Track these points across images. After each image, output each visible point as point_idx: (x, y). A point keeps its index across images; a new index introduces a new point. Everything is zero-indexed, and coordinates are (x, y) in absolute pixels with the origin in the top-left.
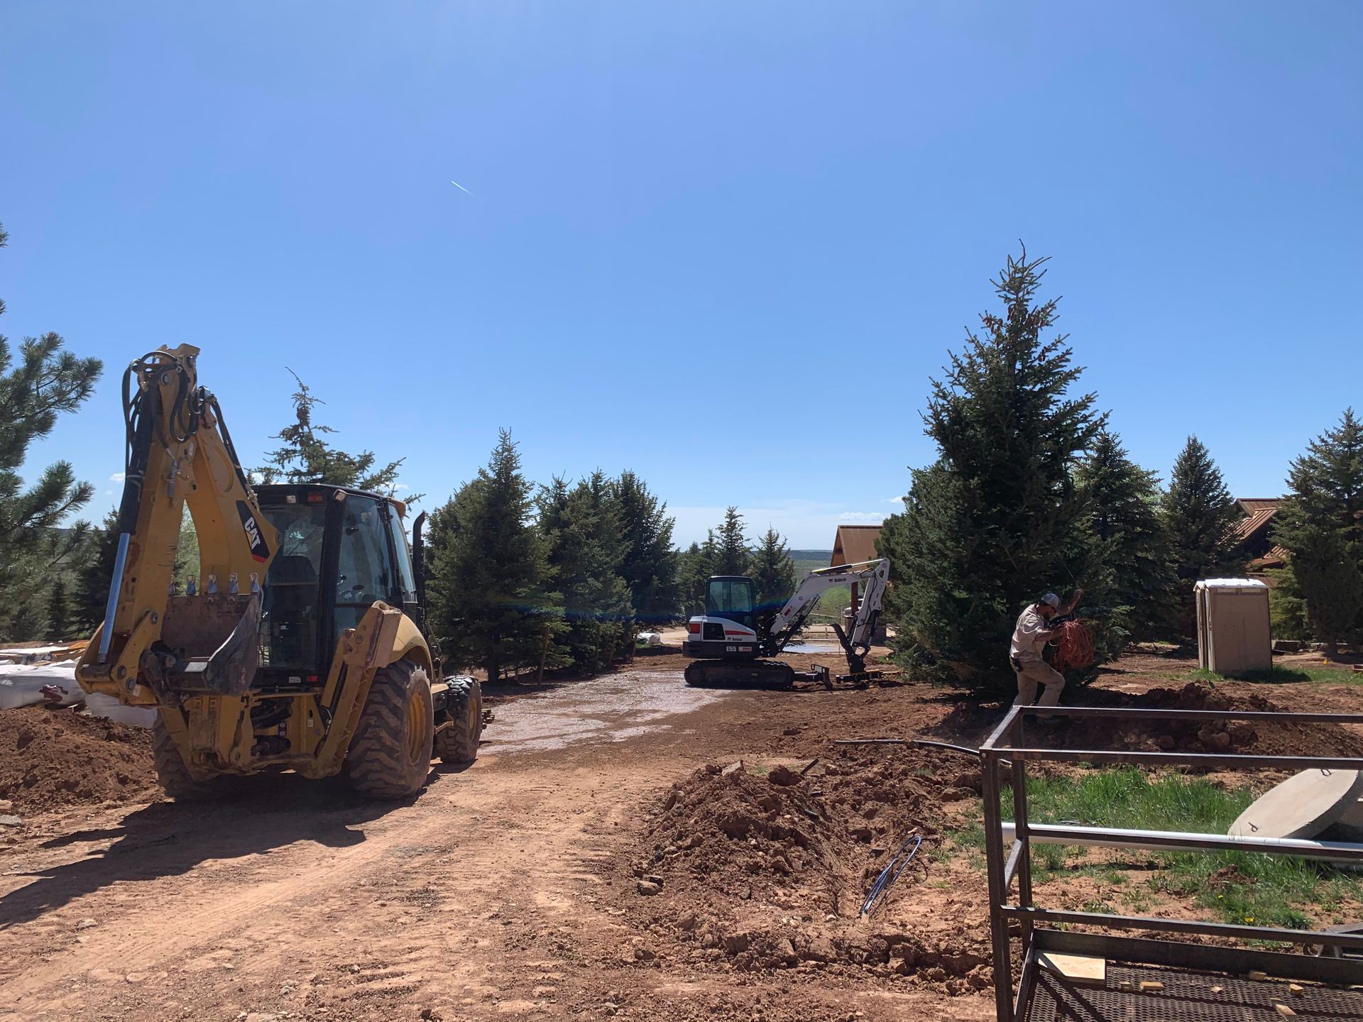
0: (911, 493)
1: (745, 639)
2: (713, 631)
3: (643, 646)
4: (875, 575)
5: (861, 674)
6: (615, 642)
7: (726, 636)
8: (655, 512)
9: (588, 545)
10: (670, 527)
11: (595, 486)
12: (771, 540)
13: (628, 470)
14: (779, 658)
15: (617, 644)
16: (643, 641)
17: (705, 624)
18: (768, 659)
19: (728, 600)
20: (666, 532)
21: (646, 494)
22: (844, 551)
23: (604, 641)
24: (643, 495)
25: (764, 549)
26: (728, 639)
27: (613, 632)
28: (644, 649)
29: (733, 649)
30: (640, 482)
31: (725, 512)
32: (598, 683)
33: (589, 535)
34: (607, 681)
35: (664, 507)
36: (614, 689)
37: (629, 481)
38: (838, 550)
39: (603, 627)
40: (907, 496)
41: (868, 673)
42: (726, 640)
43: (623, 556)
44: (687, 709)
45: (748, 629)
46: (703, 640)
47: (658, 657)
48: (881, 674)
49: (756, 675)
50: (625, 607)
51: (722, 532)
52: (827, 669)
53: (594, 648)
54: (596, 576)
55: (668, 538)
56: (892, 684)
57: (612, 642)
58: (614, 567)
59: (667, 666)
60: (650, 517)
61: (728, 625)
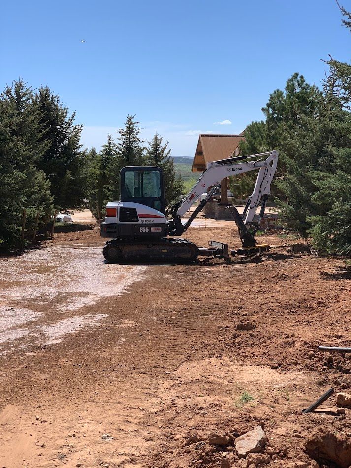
0: (268, 105)
1: (156, 221)
2: (128, 214)
3: (59, 224)
4: (266, 165)
5: (252, 248)
6: (38, 222)
7: (140, 219)
8: (66, 120)
9: (12, 141)
10: (79, 132)
11: (18, 93)
12: (156, 143)
13: (44, 86)
14: (184, 237)
15: (39, 224)
16: (59, 220)
17: (121, 208)
18: (175, 237)
19: (139, 188)
20: (76, 136)
21: (59, 105)
22: (204, 153)
23: (29, 222)
24: (57, 106)
25: (151, 150)
26: (141, 221)
27: (36, 214)
28: (60, 227)
29: (147, 230)
30: (54, 96)
31: (126, 120)
32: (25, 259)
33: (14, 133)
34: (33, 257)
35: (73, 116)
36: (40, 267)
37: (45, 95)
38: (199, 152)
39: (28, 211)
40: (265, 107)
41: (258, 248)
42: (140, 222)
43: (43, 153)
44: (114, 291)
45: (159, 212)
46: (119, 223)
47: (71, 233)
48: (269, 247)
49: (165, 251)
50: (46, 194)
51: (122, 135)
52: (226, 246)
53: (20, 228)
54: (20, 168)
55: (78, 140)
56: (282, 257)
57: (35, 223)
58: (36, 163)
59: (81, 241)
60: (62, 124)
61: (141, 209)
